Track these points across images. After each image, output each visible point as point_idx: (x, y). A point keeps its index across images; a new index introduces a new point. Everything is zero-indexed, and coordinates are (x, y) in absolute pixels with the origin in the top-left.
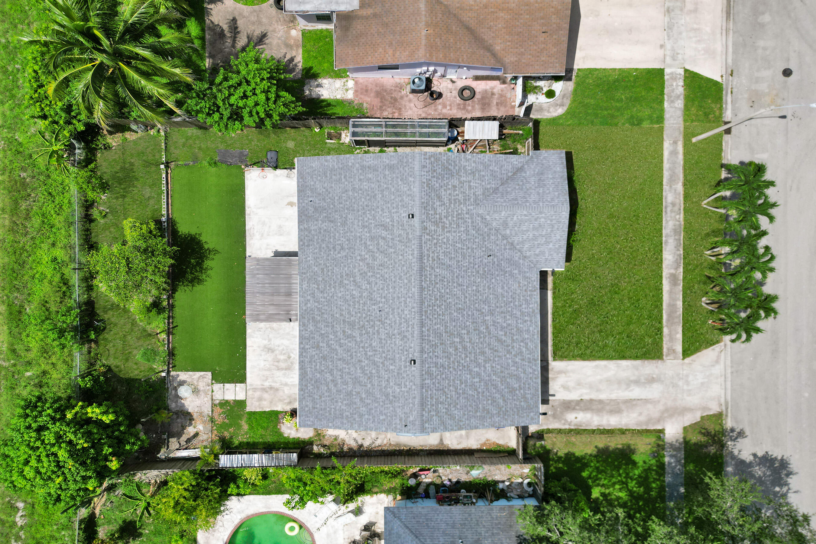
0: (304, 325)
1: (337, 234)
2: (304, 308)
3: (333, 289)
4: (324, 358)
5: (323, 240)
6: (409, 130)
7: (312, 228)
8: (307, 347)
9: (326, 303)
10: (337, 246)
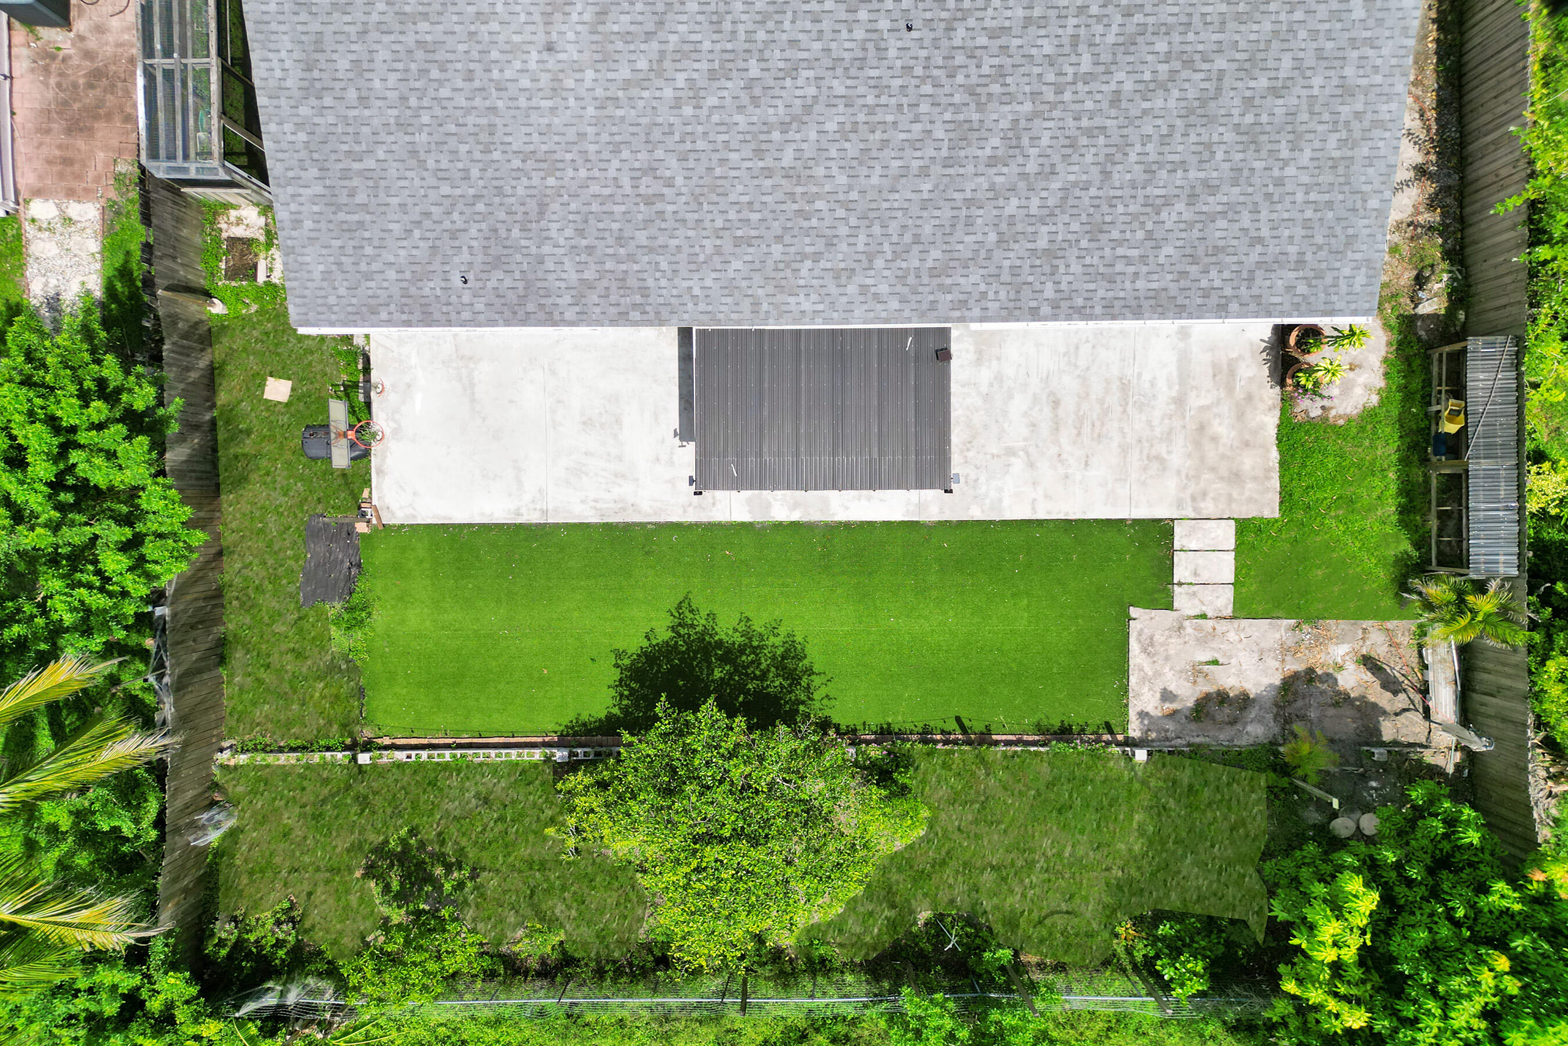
0: (963, 304)
1: (595, 189)
2: (894, 304)
3: (820, 204)
4: (1096, 230)
5: (620, 240)
7: (573, 277)
8: (1048, 292)
9: (877, 229)
10: (642, 190)
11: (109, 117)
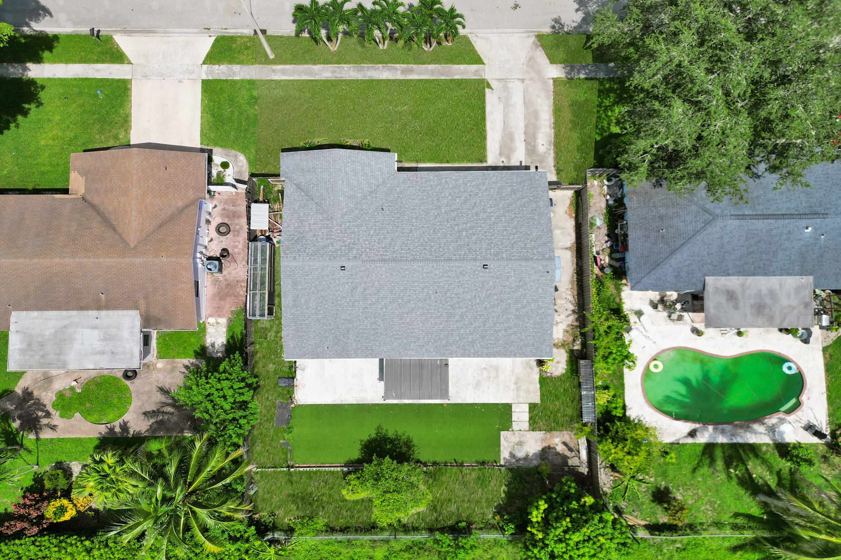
0: (451, 353)
2: (435, 353)
3: (416, 331)
6: (259, 272)
7: (355, 347)
8: (472, 351)
9: (429, 336)
10: (373, 327)
11: (230, 296)
